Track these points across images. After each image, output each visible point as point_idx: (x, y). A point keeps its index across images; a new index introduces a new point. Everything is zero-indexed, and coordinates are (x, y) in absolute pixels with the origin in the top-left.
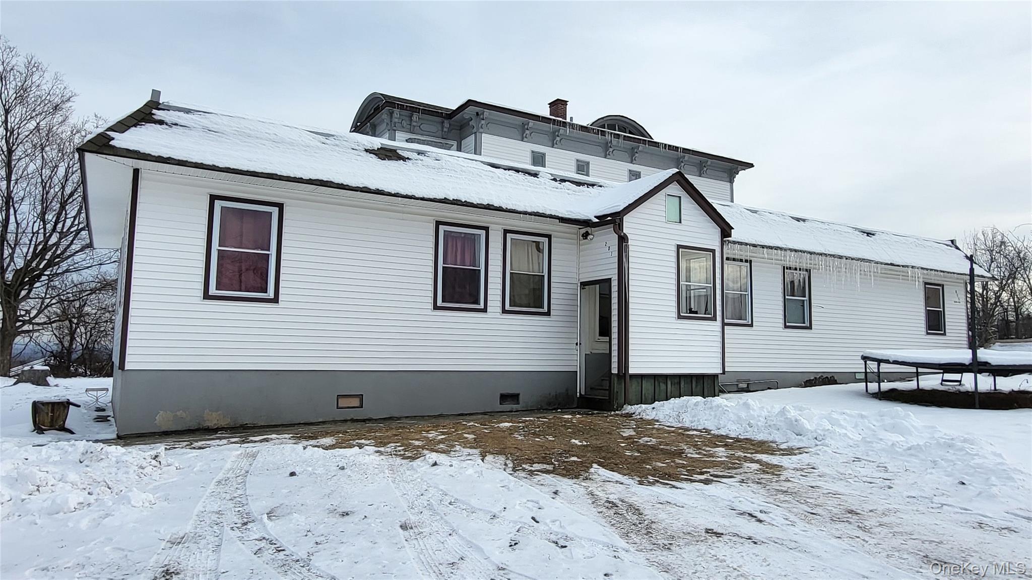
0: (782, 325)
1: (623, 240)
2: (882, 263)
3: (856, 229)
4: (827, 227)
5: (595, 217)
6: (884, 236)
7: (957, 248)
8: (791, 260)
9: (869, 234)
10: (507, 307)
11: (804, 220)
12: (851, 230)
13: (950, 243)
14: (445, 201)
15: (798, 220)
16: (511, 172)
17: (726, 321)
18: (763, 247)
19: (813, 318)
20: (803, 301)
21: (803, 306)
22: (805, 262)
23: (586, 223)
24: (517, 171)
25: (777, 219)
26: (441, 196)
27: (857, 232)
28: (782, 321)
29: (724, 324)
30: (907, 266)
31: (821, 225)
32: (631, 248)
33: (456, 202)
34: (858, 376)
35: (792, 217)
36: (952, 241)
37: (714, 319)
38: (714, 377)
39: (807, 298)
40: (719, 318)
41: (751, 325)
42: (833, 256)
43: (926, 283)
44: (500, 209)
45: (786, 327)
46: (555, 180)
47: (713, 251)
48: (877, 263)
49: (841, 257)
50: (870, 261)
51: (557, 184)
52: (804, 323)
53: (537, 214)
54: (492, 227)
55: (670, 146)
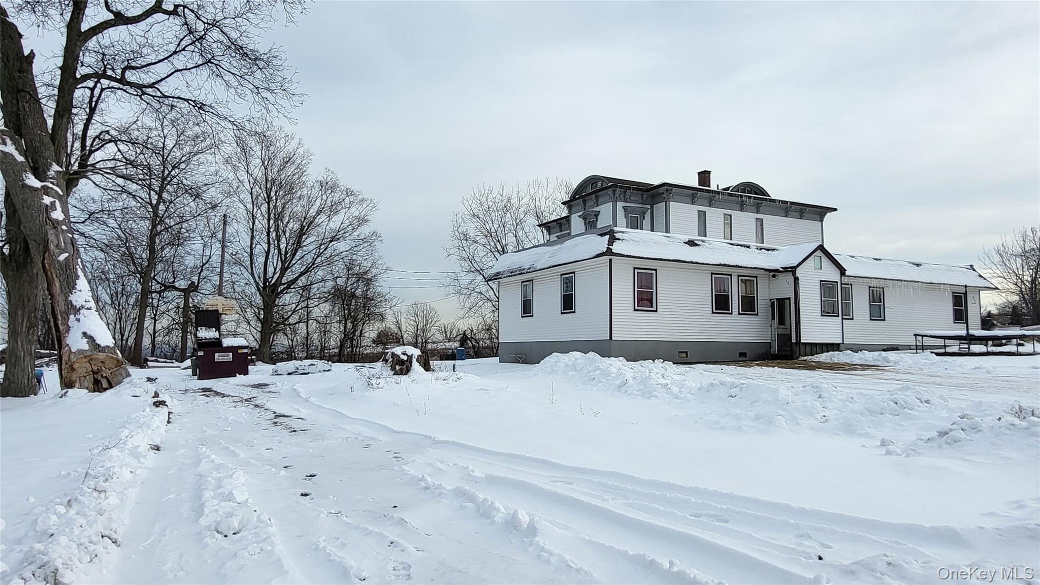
0: (869, 319)
1: (796, 279)
2: (925, 283)
3: (910, 263)
4: (893, 263)
5: (782, 268)
6: (927, 266)
7: (974, 270)
8: (874, 283)
9: (918, 265)
10: (741, 312)
11: (880, 260)
12: (907, 264)
13: (969, 267)
14: (720, 265)
15: (876, 259)
16: (739, 247)
17: (844, 317)
18: (860, 277)
19: (886, 315)
20: (880, 305)
21: (880, 308)
22: (882, 284)
23: (777, 271)
24: (741, 246)
25: (866, 260)
26: (718, 263)
27: (911, 265)
28: (869, 317)
29: (843, 319)
30: (941, 284)
31: (890, 262)
32: (800, 283)
33: (725, 265)
34: (912, 347)
35: (874, 259)
36: (971, 266)
37: (838, 316)
38: (838, 345)
39: (882, 304)
40: (840, 315)
41: (852, 319)
42: (897, 280)
43: (953, 293)
44: (741, 267)
45: (871, 320)
46: (757, 249)
47: (837, 282)
48: (922, 283)
49: (901, 281)
50: (918, 282)
51: (758, 251)
52: (880, 317)
53: (755, 268)
54: (733, 274)
55: (782, 201)
